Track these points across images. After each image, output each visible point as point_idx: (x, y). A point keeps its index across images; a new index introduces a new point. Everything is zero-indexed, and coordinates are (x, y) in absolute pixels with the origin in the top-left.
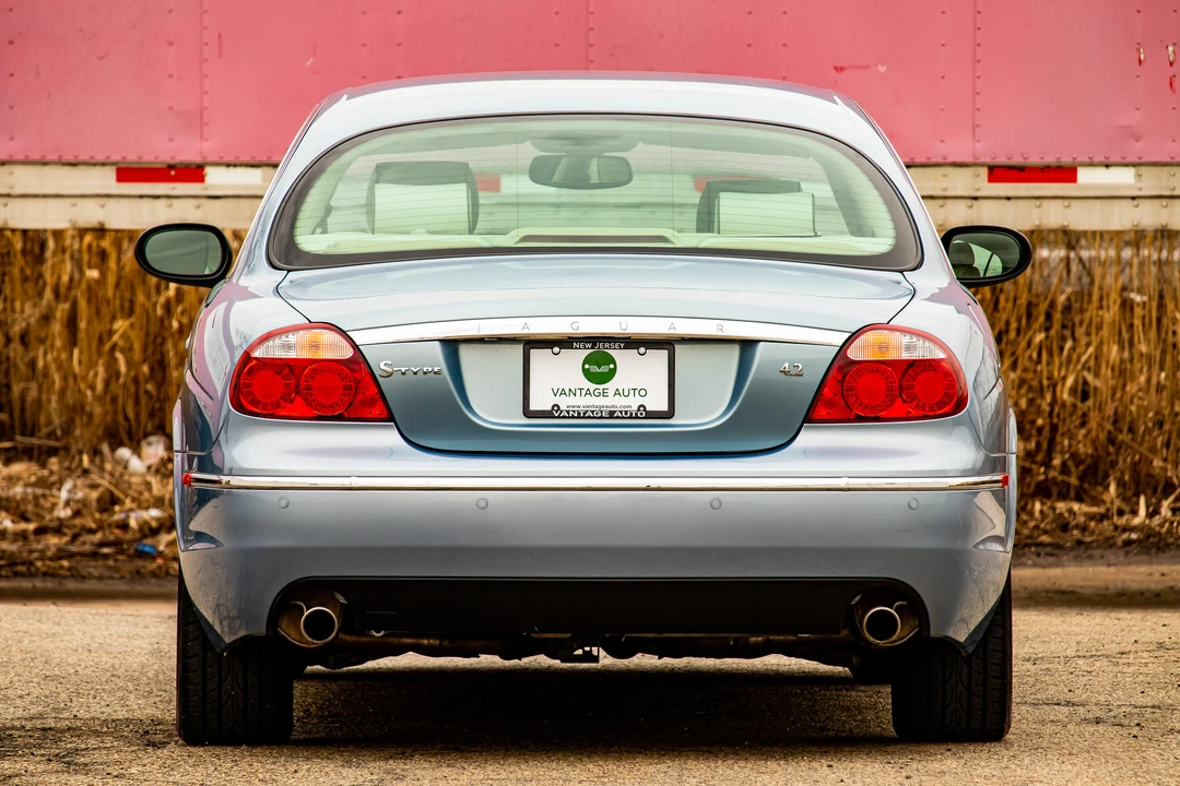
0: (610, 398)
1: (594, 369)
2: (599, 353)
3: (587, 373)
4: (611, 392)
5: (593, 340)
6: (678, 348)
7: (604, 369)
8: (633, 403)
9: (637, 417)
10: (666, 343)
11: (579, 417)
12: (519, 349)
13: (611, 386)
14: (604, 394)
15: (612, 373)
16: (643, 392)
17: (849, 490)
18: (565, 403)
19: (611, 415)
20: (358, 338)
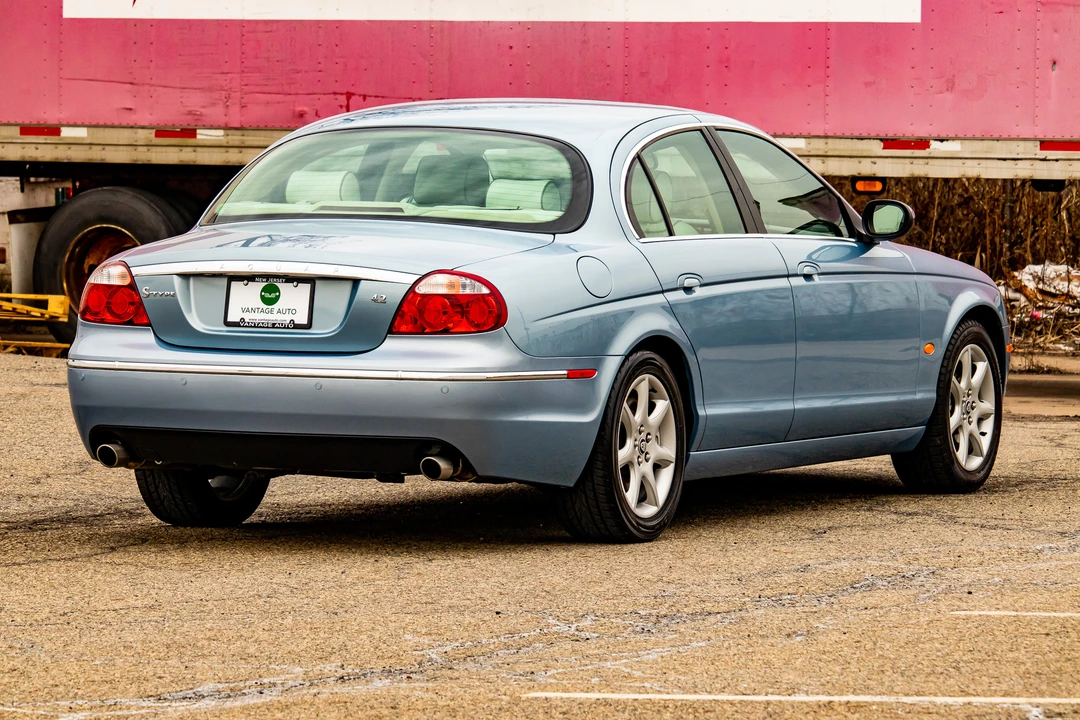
0: (275, 315)
1: (267, 295)
2: (270, 285)
3: (263, 298)
4: (275, 311)
5: (267, 276)
6: (318, 283)
7: (273, 295)
8: (286, 318)
9: (288, 328)
10: (310, 280)
11: (255, 327)
12: (225, 281)
13: (276, 307)
14: (271, 312)
15: (278, 298)
16: (293, 311)
17: (402, 379)
18: (248, 317)
19: (274, 325)
20: (135, 271)
